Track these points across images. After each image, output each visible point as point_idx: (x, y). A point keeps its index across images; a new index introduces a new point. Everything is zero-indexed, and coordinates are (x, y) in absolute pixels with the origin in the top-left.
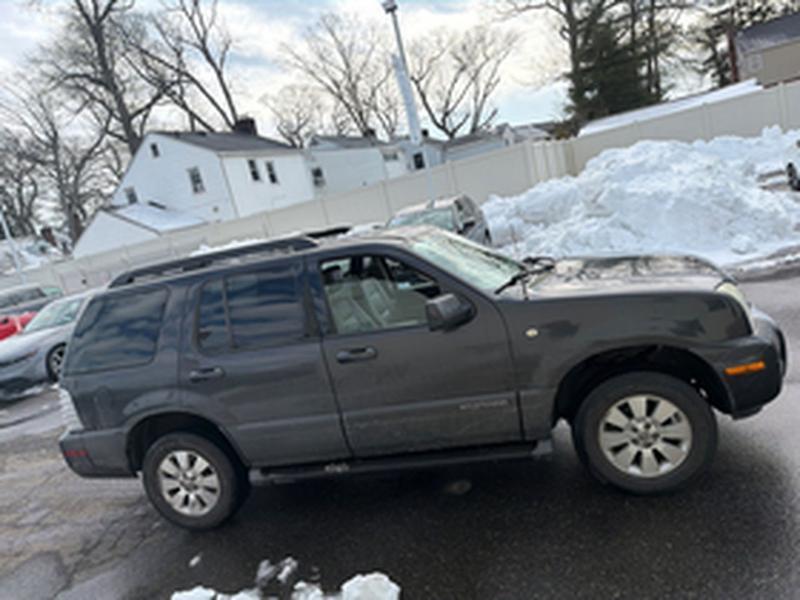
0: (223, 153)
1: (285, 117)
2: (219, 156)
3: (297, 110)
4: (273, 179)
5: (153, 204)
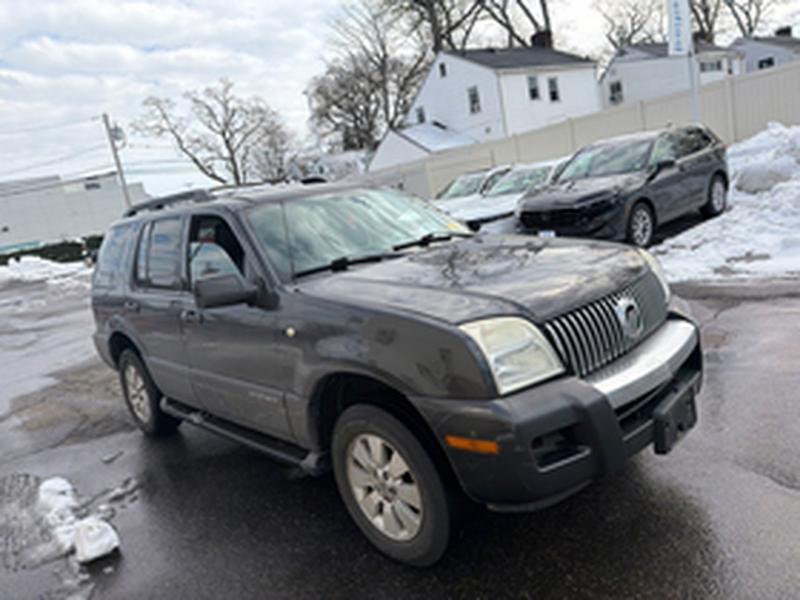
0: (501, 71)
1: (618, 23)
2: (498, 75)
3: (633, 13)
4: (554, 96)
5: (437, 124)
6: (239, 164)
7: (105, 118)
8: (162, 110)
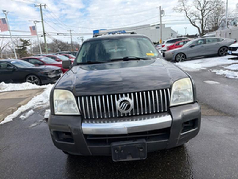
6: (204, 21)
7: (160, 7)
8: (183, 3)
